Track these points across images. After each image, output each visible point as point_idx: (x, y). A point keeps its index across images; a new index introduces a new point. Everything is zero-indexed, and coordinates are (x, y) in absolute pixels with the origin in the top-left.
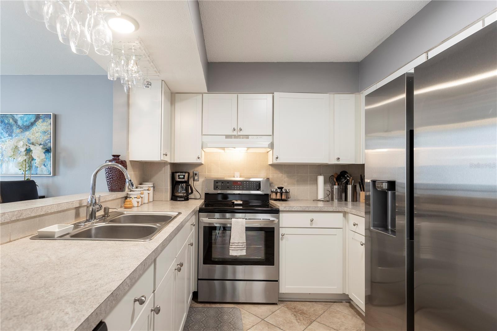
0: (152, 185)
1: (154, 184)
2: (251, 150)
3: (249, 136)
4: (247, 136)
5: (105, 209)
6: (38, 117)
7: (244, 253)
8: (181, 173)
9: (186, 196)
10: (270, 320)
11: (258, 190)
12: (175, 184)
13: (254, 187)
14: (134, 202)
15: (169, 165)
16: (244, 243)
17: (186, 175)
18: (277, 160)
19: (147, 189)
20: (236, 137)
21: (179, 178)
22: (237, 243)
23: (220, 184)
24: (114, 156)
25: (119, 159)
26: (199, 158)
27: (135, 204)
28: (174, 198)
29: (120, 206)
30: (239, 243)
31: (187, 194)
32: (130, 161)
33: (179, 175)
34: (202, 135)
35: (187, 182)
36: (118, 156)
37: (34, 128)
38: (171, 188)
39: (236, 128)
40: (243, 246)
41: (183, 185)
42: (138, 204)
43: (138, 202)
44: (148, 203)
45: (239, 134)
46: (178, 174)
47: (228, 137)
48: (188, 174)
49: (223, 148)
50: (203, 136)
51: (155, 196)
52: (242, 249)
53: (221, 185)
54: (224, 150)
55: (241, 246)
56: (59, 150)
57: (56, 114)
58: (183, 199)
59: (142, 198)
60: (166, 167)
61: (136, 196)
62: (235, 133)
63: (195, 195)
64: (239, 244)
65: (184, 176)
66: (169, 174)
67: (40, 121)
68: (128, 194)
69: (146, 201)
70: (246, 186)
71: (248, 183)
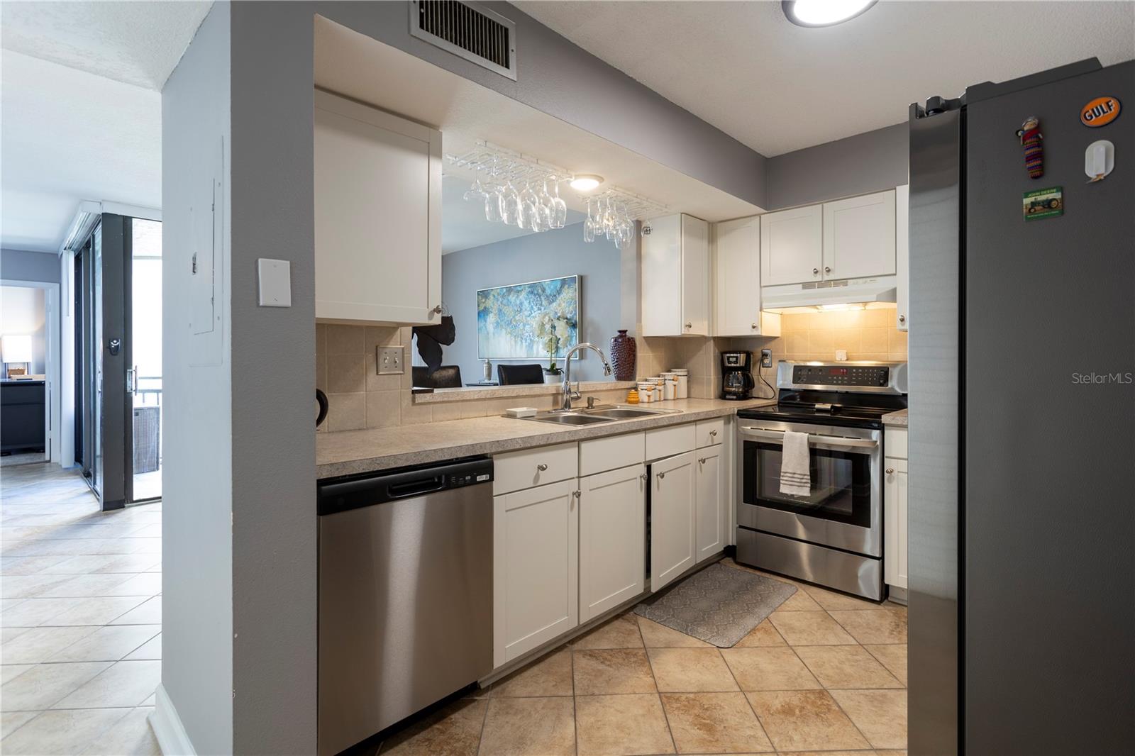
0: (686, 373)
1: (688, 371)
2: (871, 307)
3: (849, 281)
4: (844, 281)
5: (589, 398)
6: (564, 282)
7: (806, 492)
8: (730, 353)
9: (742, 392)
10: (837, 616)
11: (881, 385)
12: (725, 371)
13: (873, 379)
14: (643, 395)
15: (712, 341)
16: (805, 475)
17: (742, 357)
18: (903, 325)
19: (672, 378)
20: (822, 284)
21: (729, 362)
22: (791, 473)
23: (804, 372)
24: (620, 331)
25: (625, 336)
26: (754, 327)
27: (646, 399)
28: (724, 395)
29: (624, 400)
30: (794, 474)
31: (744, 389)
32: (644, 337)
33: (729, 358)
34: (761, 287)
35: (746, 369)
36: (625, 331)
37: (560, 298)
38: (718, 378)
39: (819, 268)
40: (804, 481)
41: (738, 374)
42: (649, 400)
43: (649, 396)
44: (674, 400)
45: (827, 278)
46: (728, 355)
47: (807, 285)
48: (745, 355)
49: (814, 306)
50: (763, 289)
51: (692, 390)
52: (802, 484)
53: (808, 375)
54: (817, 309)
55: (798, 480)
56: (585, 324)
57: (582, 274)
58: (735, 397)
59: (660, 391)
60: (708, 343)
61: (645, 388)
62: (818, 278)
63: (765, 393)
64: (796, 476)
65: (737, 357)
66: (712, 355)
67: (566, 286)
68: (637, 384)
69: (671, 396)
70: (857, 376)
71: (860, 370)
